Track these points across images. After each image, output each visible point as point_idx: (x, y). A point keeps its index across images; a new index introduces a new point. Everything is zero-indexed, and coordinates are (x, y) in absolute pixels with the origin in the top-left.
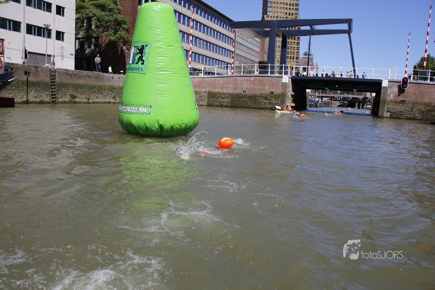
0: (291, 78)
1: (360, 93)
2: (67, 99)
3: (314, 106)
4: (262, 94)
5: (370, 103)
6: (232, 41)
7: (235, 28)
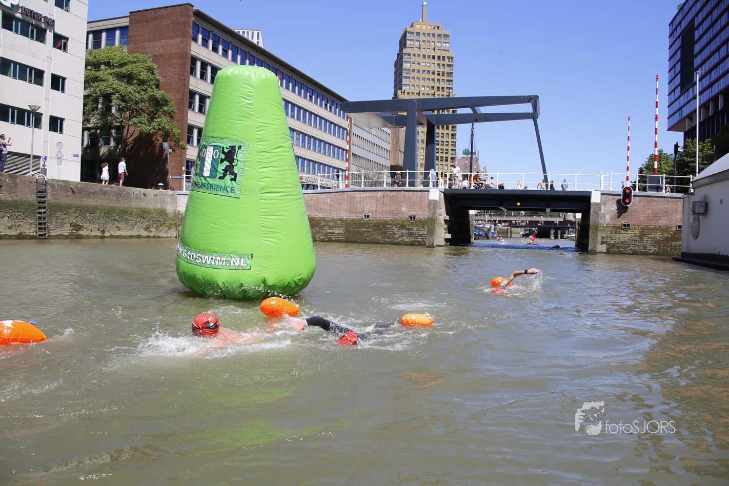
0: (444, 193)
1: (558, 213)
2: (66, 230)
3: (483, 237)
4: (396, 220)
5: (574, 230)
6: (346, 133)
7: (349, 112)
